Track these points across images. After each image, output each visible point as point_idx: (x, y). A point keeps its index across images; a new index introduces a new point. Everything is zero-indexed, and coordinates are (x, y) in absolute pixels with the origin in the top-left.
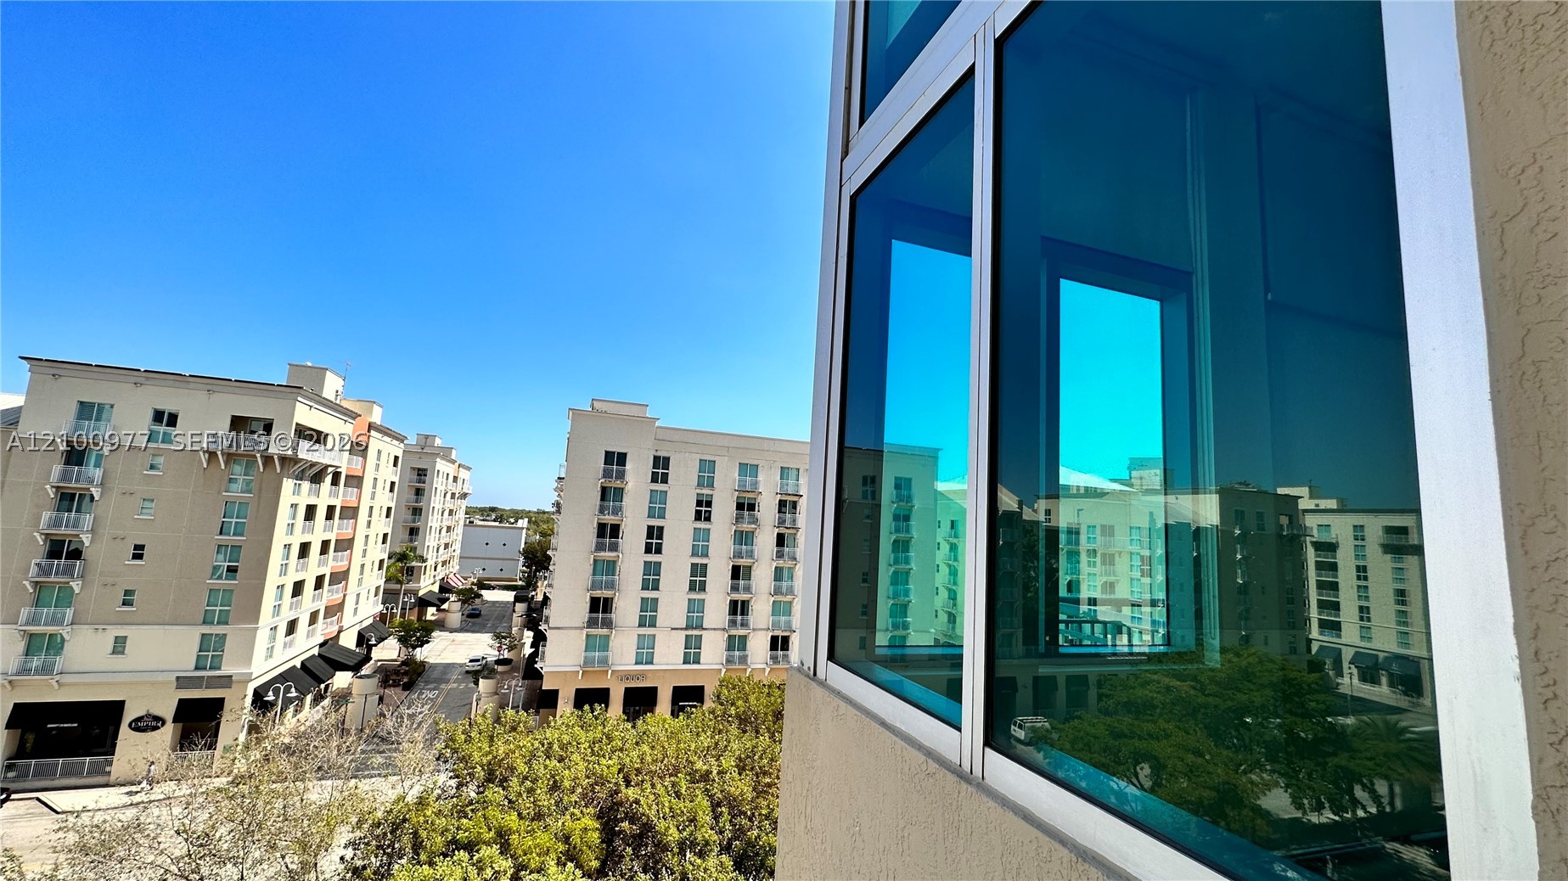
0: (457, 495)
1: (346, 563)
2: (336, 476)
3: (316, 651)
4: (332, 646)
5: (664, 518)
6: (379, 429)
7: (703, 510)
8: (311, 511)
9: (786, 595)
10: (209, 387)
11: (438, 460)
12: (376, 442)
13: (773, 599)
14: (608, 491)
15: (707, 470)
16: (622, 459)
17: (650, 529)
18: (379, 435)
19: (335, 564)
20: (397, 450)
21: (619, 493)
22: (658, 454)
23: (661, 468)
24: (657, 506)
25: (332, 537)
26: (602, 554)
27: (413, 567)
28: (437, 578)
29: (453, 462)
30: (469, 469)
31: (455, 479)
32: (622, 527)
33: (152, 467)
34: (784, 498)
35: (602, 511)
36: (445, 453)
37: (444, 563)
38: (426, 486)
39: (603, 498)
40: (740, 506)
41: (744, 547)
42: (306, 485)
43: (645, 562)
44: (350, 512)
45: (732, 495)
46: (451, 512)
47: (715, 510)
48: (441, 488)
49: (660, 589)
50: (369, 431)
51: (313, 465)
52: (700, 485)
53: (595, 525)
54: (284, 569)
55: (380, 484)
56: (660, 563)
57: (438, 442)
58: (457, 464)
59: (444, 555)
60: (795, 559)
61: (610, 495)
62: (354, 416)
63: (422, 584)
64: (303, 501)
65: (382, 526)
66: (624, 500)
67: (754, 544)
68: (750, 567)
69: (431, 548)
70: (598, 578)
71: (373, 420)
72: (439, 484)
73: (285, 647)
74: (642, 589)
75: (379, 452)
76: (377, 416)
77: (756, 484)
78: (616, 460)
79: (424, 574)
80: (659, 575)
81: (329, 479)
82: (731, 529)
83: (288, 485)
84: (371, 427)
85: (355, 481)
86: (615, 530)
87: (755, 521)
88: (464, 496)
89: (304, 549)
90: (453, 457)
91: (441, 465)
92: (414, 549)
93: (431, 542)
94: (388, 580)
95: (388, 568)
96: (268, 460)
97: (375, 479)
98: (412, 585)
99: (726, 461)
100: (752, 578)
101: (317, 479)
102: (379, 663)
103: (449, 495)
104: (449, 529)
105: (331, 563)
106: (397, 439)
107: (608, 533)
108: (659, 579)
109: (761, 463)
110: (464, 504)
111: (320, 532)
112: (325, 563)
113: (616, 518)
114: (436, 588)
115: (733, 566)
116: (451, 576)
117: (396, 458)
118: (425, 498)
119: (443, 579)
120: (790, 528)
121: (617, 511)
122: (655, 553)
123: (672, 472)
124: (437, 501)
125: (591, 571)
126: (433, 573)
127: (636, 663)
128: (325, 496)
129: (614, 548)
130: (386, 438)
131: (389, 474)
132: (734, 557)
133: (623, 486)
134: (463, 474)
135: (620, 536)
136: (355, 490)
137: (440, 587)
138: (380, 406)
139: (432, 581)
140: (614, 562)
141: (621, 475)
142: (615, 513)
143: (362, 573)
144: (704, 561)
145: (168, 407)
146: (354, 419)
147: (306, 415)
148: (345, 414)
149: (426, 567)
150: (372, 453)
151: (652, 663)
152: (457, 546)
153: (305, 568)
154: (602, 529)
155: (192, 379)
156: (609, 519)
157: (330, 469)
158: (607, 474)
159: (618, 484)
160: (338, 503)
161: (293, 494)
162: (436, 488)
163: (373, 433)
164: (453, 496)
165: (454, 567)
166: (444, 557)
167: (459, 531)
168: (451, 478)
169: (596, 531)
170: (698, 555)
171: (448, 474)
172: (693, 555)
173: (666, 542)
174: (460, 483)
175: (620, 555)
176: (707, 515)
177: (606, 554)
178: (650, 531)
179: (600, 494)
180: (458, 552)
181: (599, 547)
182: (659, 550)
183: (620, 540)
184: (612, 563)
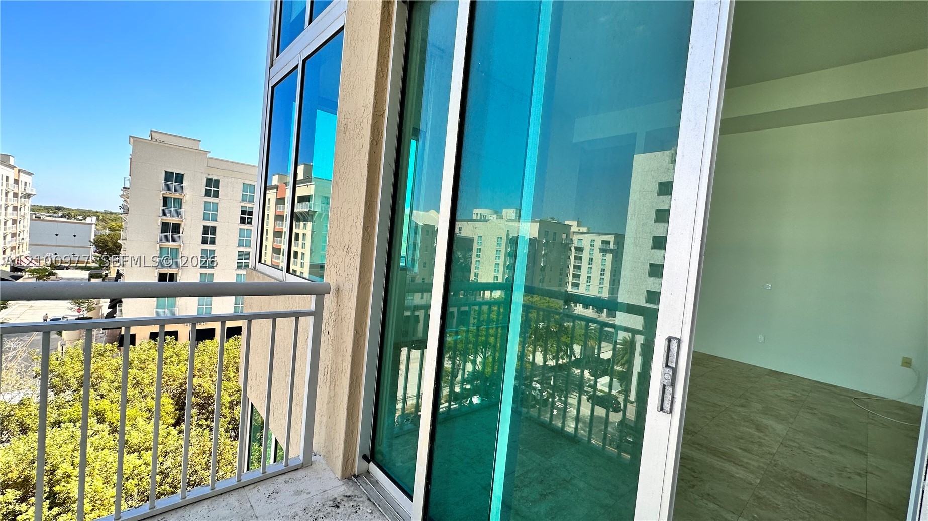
0: (20, 195)
5: (216, 221)
7: (246, 217)
14: (169, 200)
15: (249, 191)
16: (179, 178)
17: (206, 228)
21: (179, 202)
22: (210, 177)
23: (212, 187)
24: (210, 212)
26: (167, 243)
29: (13, 167)
30: (30, 174)
31: (16, 182)
32: (182, 226)
35: (164, 214)
37: (13, 249)
39: (165, 205)
43: (202, 250)
46: (15, 209)
49: (214, 268)
52: (243, 200)
53: (160, 224)
56: (214, 251)
58: (16, 169)
61: (171, 203)
66: (183, 207)
74: (201, 268)
78: (175, 179)
86: (177, 228)
88: (28, 196)
107: (171, 229)
110: (29, 203)
113: (177, 219)
114: (7, 267)
121: (178, 214)
122: (210, 244)
123: (221, 190)
125: (158, 255)
127: (198, 313)
129: (177, 240)
133: (182, 197)
134: (23, 178)
135: (181, 232)
137: (12, 267)
140: (177, 249)
141: (180, 190)
142: (176, 215)
144: (248, 250)
151: (210, 314)
152: (26, 236)
154: (165, 227)
156: (171, 220)
158: (167, 188)
159: (177, 195)
164: (16, 195)
165: (25, 252)
166: (13, 244)
167: (26, 224)
168: (11, 181)
169: (160, 227)
170: (243, 246)
171: (7, 177)
172: (239, 246)
173: (218, 237)
174: (22, 185)
175: (182, 245)
176: (249, 220)
177: (171, 244)
178: (206, 230)
179: (162, 201)
180: (27, 240)
181: (163, 239)
182: (213, 242)
183: (181, 234)
184: (175, 251)
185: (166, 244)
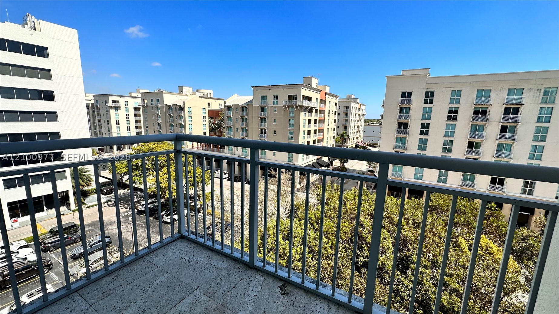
0: (360, 115)
1: (322, 136)
2: (316, 110)
3: (316, 161)
4: (320, 160)
5: (430, 120)
6: (329, 94)
7: (453, 115)
8: (310, 121)
9: (505, 157)
10: (283, 88)
11: (352, 103)
12: (328, 99)
13: (494, 159)
14: (403, 109)
15: (456, 95)
16: (410, 94)
17: (423, 124)
18: (329, 96)
19: (319, 137)
20: (336, 100)
21: (408, 109)
22: (428, 90)
23: (429, 97)
24: (427, 114)
25: (317, 129)
27: (346, 139)
28: (354, 143)
29: (358, 103)
30: (365, 105)
31: (359, 109)
32: (409, 124)
33: (275, 111)
34: (509, 106)
35: (400, 118)
36: (355, 101)
37: (357, 138)
38: (349, 112)
39: (401, 112)
40: (476, 112)
41: (477, 133)
42: (307, 113)
43: (420, 139)
44: (322, 121)
45: (471, 107)
46: (358, 121)
47: (460, 115)
48: (354, 113)
49: (427, 150)
50: (326, 95)
51: (308, 107)
52: (451, 103)
53: (397, 123)
54: (304, 137)
55: (331, 112)
56: (427, 139)
57: (353, 97)
58: (360, 104)
59: (356, 135)
60: (514, 139)
61: (404, 111)
62: (320, 91)
63: (349, 144)
64: (307, 118)
65: (333, 125)
66: (410, 112)
67: (484, 131)
68: (481, 143)
69: (351, 133)
70: (398, 144)
71: (326, 92)
72: (353, 111)
73: (307, 159)
74: (418, 150)
75: (330, 102)
76: (328, 90)
77: (488, 100)
78: (407, 95)
79: (350, 141)
80: (427, 144)
81: (314, 111)
82: (469, 124)
83: (302, 114)
84: (326, 94)
85: (322, 112)
86: (406, 125)
87: (486, 119)
88: (363, 115)
89: (309, 132)
90: (358, 102)
91: (353, 105)
92: (346, 133)
93: (351, 131)
94: (336, 142)
95: (337, 139)
96: (296, 106)
97: (329, 111)
98: (346, 144)
99: (469, 89)
100: (481, 148)
101: (310, 111)
102: (335, 167)
103: (357, 115)
104: (358, 127)
105: (317, 137)
106: (336, 97)
107: (403, 126)
108: (426, 146)
109: (493, 88)
110: (363, 118)
111: (313, 127)
112: (316, 136)
113: (406, 120)
114: (354, 146)
115: (469, 142)
116: (360, 142)
117: (336, 103)
118: (348, 116)
119: (357, 143)
120: (511, 123)
121: (407, 117)
122: (425, 135)
123: (435, 98)
124: (353, 117)
125: (395, 142)
126: (353, 141)
127: (414, 179)
128: (313, 116)
129: (405, 132)
130: (332, 97)
131: (334, 109)
132: (470, 137)
133: (410, 107)
134: (362, 107)
135: (408, 127)
136: (323, 114)
137: (356, 145)
138: (329, 87)
139: (352, 143)
140: (405, 138)
141: (409, 102)
142: (406, 118)
143: (328, 140)
144: (451, 139)
145: (276, 95)
146: (320, 92)
147: (305, 92)
148: (317, 91)
149: (350, 139)
150: (327, 103)
151: (422, 179)
153: (310, 137)
154: (400, 125)
155: (279, 86)
156: (403, 121)
157: (314, 108)
158: (402, 102)
159: (407, 106)
160: (318, 118)
161: (304, 116)
162: (352, 113)
163: (327, 96)
164: (359, 115)
165: (361, 139)
166: (357, 136)
167: (362, 127)
168: (358, 109)
169: (397, 125)
170: (448, 136)
171: (356, 108)
172: (445, 136)
173: (431, 130)
174: (361, 110)
175: (408, 136)
176: (454, 117)
177: (402, 135)
178: (423, 125)
179: (399, 110)
180: (362, 134)
181: (399, 132)
182: (427, 134)
183: (408, 129)
184: (404, 139)
185: (399, 135)
